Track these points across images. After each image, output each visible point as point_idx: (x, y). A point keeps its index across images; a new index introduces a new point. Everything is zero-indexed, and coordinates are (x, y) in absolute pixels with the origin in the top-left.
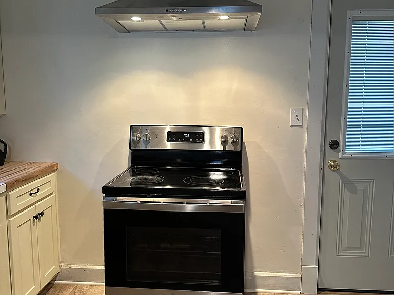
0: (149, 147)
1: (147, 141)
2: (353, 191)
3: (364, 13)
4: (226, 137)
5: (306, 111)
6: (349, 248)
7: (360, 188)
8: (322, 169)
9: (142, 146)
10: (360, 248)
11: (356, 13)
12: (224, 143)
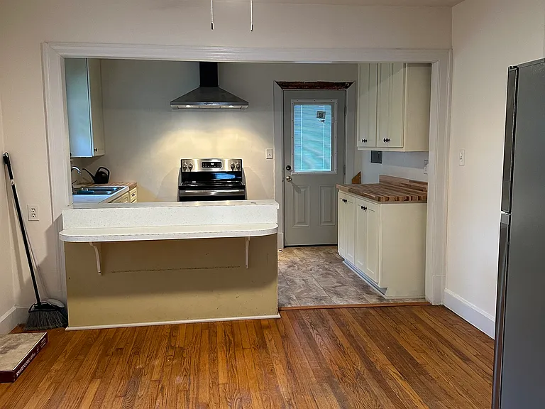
0: (192, 171)
1: (191, 168)
2: (299, 191)
3: (300, 101)
4: (233, 165)
5: (274, 150)
6: (299, 223)
7: (302, 190)
8: (283, 181)
9: (187, 171)
10: (305, 222)
11: (296, 101)
12: (232, 168)
